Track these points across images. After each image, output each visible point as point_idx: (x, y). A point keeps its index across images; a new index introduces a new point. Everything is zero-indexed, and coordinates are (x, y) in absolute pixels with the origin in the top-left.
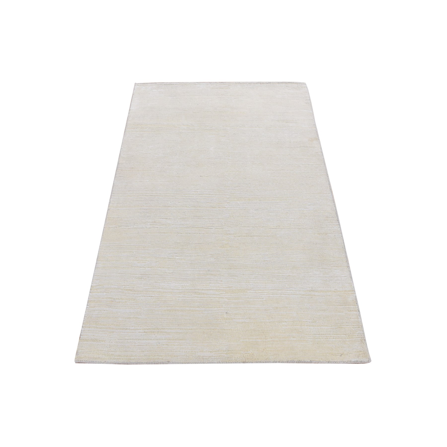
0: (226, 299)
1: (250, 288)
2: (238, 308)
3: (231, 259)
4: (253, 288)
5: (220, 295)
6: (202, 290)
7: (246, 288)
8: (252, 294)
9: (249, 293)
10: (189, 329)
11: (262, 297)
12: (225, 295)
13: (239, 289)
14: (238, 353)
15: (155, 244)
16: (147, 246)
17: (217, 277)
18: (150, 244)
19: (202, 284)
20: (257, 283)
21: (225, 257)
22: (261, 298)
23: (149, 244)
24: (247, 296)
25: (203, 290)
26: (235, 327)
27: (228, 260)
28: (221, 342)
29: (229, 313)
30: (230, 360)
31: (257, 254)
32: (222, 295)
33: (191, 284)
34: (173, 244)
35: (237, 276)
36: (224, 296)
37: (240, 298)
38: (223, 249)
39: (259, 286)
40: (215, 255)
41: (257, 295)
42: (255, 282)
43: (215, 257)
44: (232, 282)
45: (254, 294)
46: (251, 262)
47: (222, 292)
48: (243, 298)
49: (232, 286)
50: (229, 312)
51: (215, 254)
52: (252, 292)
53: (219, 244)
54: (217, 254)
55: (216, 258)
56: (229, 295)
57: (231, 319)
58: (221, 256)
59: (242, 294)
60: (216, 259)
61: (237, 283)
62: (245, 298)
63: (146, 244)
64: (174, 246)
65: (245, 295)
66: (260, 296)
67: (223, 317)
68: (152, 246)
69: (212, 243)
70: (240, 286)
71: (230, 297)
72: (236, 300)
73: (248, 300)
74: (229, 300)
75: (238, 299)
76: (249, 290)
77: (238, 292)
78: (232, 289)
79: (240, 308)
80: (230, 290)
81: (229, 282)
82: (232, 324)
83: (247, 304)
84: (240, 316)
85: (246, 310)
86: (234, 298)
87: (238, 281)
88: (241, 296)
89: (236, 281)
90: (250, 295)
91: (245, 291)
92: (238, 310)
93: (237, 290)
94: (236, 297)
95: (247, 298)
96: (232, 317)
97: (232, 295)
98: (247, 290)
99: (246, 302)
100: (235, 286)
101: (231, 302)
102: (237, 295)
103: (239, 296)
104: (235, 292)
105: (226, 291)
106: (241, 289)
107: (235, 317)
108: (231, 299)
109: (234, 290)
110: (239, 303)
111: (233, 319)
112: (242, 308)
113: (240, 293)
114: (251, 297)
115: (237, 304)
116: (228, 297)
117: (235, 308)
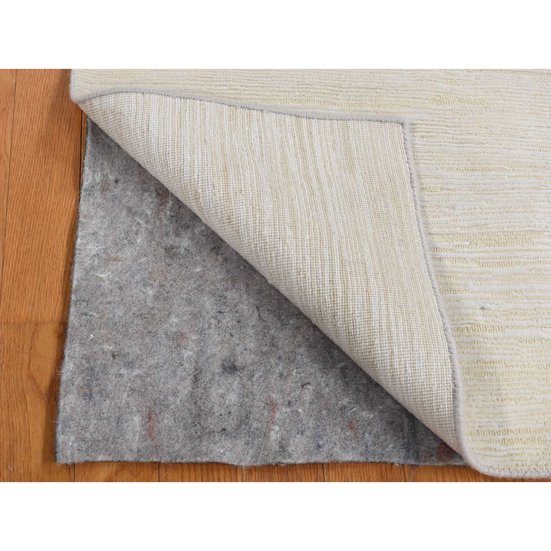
0: (476, 265)
1: (538, 229)
2: (514, 293)
3: (469, 137)
4: (547, 229)
5: (455, 252)
7: (528, 228)
8: (547, 247)
9: (538, 243)
12: (470, 250)
13: (507, 232)
14: (536, 440)
15: (239, 88)
16: (218, 93)
17: (437, 196)
18: (225, 88)
21: (451, 132)
23: (221, 88)
24: (533, 254)
26: (516, 354)
27: (460, 143)
28: (480, 402)
29: (490, 309)
30: (520, 463)
31: (539, 127)
32: (461, 250)
34: (294, 88)
35: (497, 194)
36: (465, 255)
37: (515, 260)
38: (441, 107)
40: (422, 124)
43: (423, 130)
44: (485, 210)
46: (528, 148)
47: (459, 243)
48: (523, 260)
49: (487, 221)
50: (489, 306)
51: (420, 122)
52: (546, 241)
53: (427, 93)
54: (425, 122)
55: (425, 134)
56: (482, 249)
57: (497, 328)
58: (437, 127)
59: (519, 247)
60: (425, 139)
61: (498, 214)
62: (530, 260)
63: (213, 87)
64: (297, 94)
65: (529, 250)
67: (475, 320)
68: (232, 91)
69: (406, 88)
70: (510, 222)
71: (484, 258)
72: (505, 266)
73: (538, 266)
74: (484, 266)
75: (508, 264)
76: (536, 234)
77: (505, 242)
78: (488, 230)
79: (518, 293)
80: (483, 235)
81: (475, 210)
82: (505, 345)
83: (538, 279)
84: (523, 317)
85: (538, 300)
86: (496, 261)
87: (501, 209)
88: (517, 254)
89: (495, 209)
90: (541, 251)
91: (524, 236)
92: (515, 299)
93: (501, 233)
94: (502, 258)
95: (534, 260)
96: (500, 320)
97: (490, 250)
98: (530, 234)
99: (533, 272)
100: (495, 221)
101: (490, 273)
102: (505, 251)
103: (509, 253)
104: (497, 241)
105: (472, 239)
106: (514, 230)
107: (509, 321)
108: (489, 265)
109: (494, 234)
110: (513, 276)
111: (505, 327)
112: (523, 291)
113: (513, 245)
114: (546, 256)
115: (508, 280)
116: (479, 258)
117: (503, 294)
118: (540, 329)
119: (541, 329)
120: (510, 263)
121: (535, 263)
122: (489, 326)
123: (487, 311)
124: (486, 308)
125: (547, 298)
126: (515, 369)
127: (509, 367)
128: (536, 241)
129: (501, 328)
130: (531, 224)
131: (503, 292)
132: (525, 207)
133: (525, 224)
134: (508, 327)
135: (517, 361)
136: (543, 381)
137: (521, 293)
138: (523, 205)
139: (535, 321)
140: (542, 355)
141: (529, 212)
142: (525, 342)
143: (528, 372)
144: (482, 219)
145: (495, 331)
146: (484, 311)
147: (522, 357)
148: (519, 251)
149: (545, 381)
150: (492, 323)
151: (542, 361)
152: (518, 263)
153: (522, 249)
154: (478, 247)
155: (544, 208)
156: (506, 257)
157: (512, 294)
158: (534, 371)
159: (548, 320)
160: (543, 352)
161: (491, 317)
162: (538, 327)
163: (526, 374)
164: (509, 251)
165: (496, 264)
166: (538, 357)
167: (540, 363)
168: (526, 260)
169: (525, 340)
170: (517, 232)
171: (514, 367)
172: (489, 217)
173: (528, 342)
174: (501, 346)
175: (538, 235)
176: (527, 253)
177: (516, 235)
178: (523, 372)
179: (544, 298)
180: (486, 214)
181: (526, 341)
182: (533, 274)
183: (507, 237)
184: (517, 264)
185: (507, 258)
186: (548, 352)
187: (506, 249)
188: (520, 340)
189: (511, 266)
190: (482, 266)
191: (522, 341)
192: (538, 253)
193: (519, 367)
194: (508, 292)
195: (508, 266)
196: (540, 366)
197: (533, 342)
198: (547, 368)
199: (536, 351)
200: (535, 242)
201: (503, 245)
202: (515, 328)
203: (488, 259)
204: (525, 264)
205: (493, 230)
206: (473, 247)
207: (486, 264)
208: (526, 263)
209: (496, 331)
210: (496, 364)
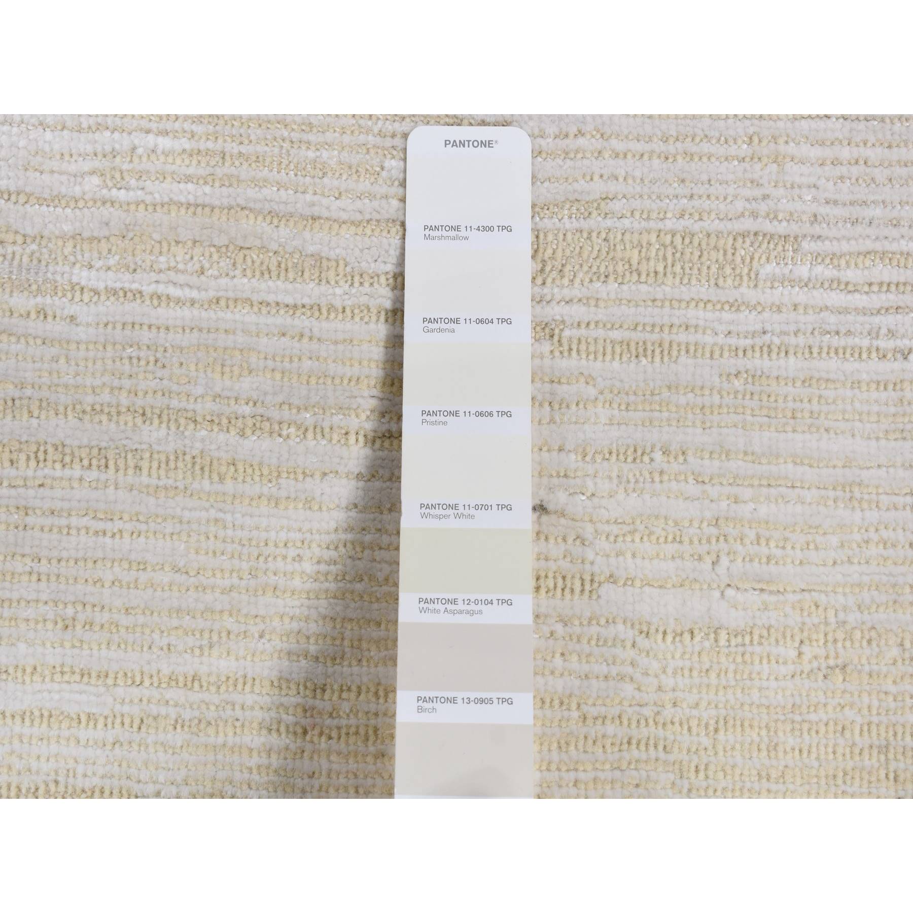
1: (781, 228)
2: (658, 456)
4: (817, 229)
6: (303, 217)
7: (747, 224)
8: (801, 296)
9: (773, 281)
10: (172, 679)
11: (899, 343)
13: (674, 233)
19: (311, 154)
20: (855, 170)
22: (891, 344)
24: (749, 320)
25: (314, 219)
26: (621, 677)
29: (564, 514)
33: (202, 146)
37: (684, 337)
39: (878, 212)
41: (844, 311)
42: (836, 162)
44: (614, 142)
45: (819, 297)
48: (709, 339)
49: (613, 187)
50: (563, 499)
52: (803, 271)
56: (578, 291)
57: (577, 583)
59: (703, 290)
61: (656, 162)
62: (733, 341)
65: (735, 306)
66: (877, 320)
70: (692, 196)
71: (579, 325)
72: (645, 356)
73: (758, 362)
74: (574, 353)
75: (658, 351)
76: (772, 246)
77: (660, 269)
78: (609, 223)
79: (672, 459)
80: (589, 238)
81: (581, 141)
82: (593, 643)
83: (749, 412)
84: (671, 548)
85: (734, 490)
86: (616, 335)
87: (671, 141)
88: (695, 315)
89: (650, 140)
90: (779, 310)
91: (730, 251)
92: (657, 479)
93: (653, 238)
94: (640, 328)
95: (749, 342)
96: (590, 555)
97: (604, 295)
98: (752, 245)
99: (738, 384)
100: (638, 189)
101: (589, 380)
102: (654, 300)
103: (667, 310)
104: (634, 262)
105: (549, 252)
106: (696, 227)
107: (621, 558)
108: (592, 348)
109: (627, 237)
110: (666, 394)
111: (602, 579)
112: (690, 453)
113: (685, 281)
114: (793, 328)
115: (648, 408)
116: (563, 322)
117: (622, 457)
118: (717, 594)
119: (722, 593)
120: (666, 346)
121: (749, 353)
122: (551, 575)
123: (553, 518)
124: (551, 507)
125: (765, 482)
126: (610, 729)
127: (589, 722)
128: (769, 269)
129: (592, 581)
130: (763, 207)
131: (622, 451)
132: (756, 140)
133: (740, 205)
134: (612, 579)
135: (620, 703)
136: (692, 775)
137: (681, 459)
138: (751, 130)
139: (707, 565)
140: (708, 686)
141: (765, 160)
142: (660, 636)
143: (652, 742)
144: (596, 178)
145: (567, 591)
146: (545, 518)
147: (639, 689)
148: (701, 305)
149: (702, 775)
150: (565, 564)
151: (704, 704)
152: (692, 349)
153: (714, 299)
154: (566, 281)
155: (822, 143)
156: (653, 326)
157: (652, 460)
158: (672, 737)
159: (751, 560)
160: (713, 675)
161: (564, 540)
162: (715, 586)
163: (643, 747)
164: (667, 304)
165: (618, 349)
166: (695, 691)
167: (695, 712)
168: (721, 339)
169: (661, 629)
170: (709, 235)
171: (608, 722)
172: (621, 173)
173: (669, 638)
174: (578, 647)
175: (780, 248)
176: (727, 316)
177: (704, 246)
178: (634, 742)
179: (756, 483)
180: (617, 156)
181: (665, 633)
182: (736, 392)
183: (670, 251)
184: (687, 352)
185: (657, 329)
186: (731, 675)
187: (659, 296)
188: (645, 629)
189: (666, 359)
190: (570, 349)
191: (652, 631)
192: (766, 315)
193: (625, 722)
194: (639, 452)
195: (657, 359)
196: (694, 723)
197: (687, 636)
198: (716, 730)
199: (691, 670)
200: (762, 276)
201: (651, 280)
202: (638, 583)
203: (592, 326)
204: (717, 354)
205: (626, 222)
206: (549, 280)
207: (583, 347)
208: (722, 349)
209: (572, 590)
210: (551, 706)
